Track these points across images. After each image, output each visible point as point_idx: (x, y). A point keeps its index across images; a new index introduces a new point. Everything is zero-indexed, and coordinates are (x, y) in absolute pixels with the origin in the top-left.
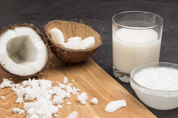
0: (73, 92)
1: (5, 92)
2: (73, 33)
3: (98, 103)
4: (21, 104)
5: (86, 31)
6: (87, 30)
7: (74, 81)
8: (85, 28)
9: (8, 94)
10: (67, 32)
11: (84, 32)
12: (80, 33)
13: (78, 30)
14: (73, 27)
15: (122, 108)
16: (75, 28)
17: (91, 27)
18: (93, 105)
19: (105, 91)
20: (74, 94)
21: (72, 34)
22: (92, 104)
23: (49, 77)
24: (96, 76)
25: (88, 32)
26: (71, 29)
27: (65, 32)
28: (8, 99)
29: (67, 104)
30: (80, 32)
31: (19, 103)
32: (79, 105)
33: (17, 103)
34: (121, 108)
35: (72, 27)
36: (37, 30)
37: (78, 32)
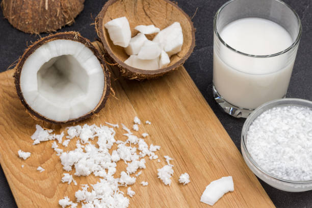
0: (150, 155)
1: (42, 154)
2: (145, 12)
3: (189, 181)
4: (71, 183)
5: (167, 10)
6: (170, 9)
7: (150, 123)
8: (165, 5)
9: (48, 159)
10: (135, 10)
11: (164, 11)
12: (156, 12)
13: (154, 7)
14: (145, 3)
15: (228, 193)
16: (149, 4)
17: (177, 3)
18: (182, 186)
19: (200, 149)
20: (151, 158)
21: (144, 14)
22: (180, 184)
23: (110, 111)
24: (186, 107)
25: (172, 12)
26: (141, 7)
27: (132, 12)
28: (48, 172)
29: (142, 185)
30: (156, 10)
31: (68, 182)
32: (160, 186)
33: (63, 182)
34: (225, 194)
35: (143, 4)
36: (86, 42)
37: (153, 10)
